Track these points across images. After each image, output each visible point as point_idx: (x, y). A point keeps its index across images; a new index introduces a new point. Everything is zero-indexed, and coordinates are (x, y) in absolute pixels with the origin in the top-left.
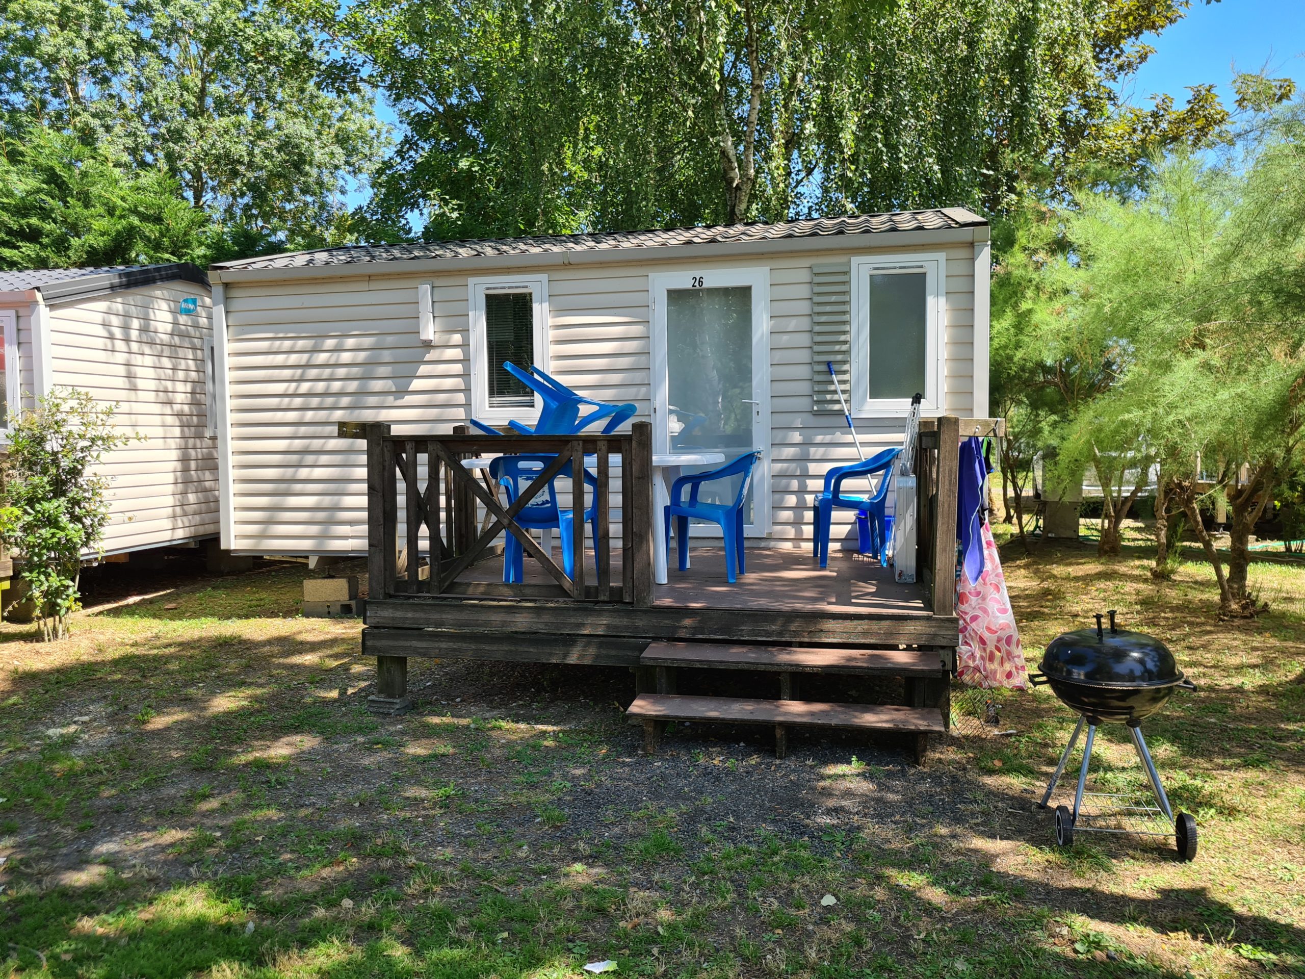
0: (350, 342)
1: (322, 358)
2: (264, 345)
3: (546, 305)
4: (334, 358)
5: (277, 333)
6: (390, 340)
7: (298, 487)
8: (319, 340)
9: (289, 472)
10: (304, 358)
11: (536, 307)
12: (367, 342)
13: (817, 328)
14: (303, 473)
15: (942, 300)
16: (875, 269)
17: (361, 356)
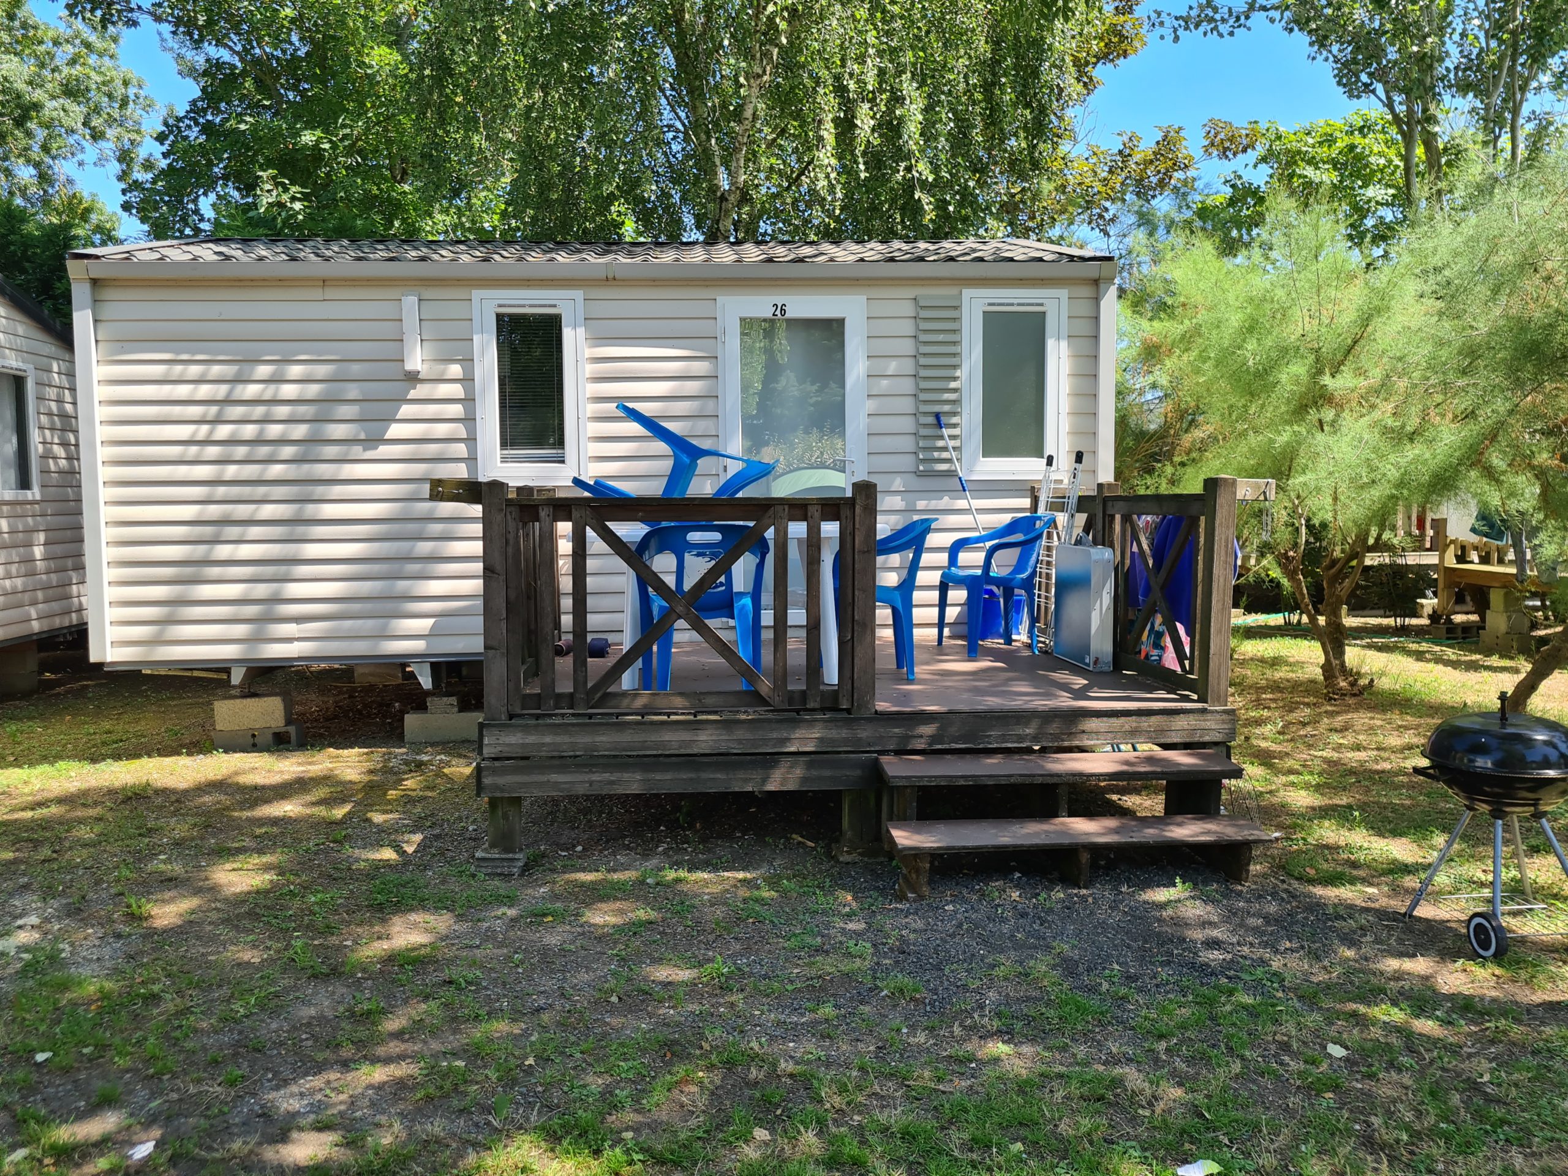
0: (295, 371)
1: (252, 390)
2: (158, 370)
3: (581, 331)
4: (269, 392)
5: (178, 353)
6: (356, 369)
7: (215, 571)
8: (246, 367)
9: (199, 551)
10: (222, 391)
11: (568, 334)
12: (322, 371)
13: (923, 373)
14: (223, 551)
15: (1064, 344)
16: (990, 304)
17: (313, 390)
